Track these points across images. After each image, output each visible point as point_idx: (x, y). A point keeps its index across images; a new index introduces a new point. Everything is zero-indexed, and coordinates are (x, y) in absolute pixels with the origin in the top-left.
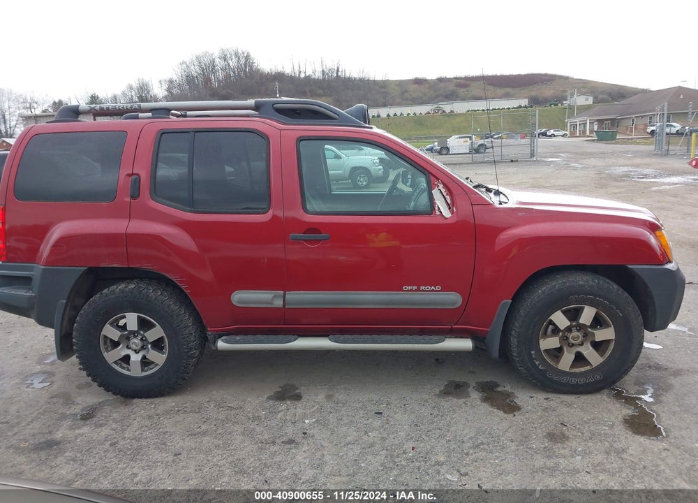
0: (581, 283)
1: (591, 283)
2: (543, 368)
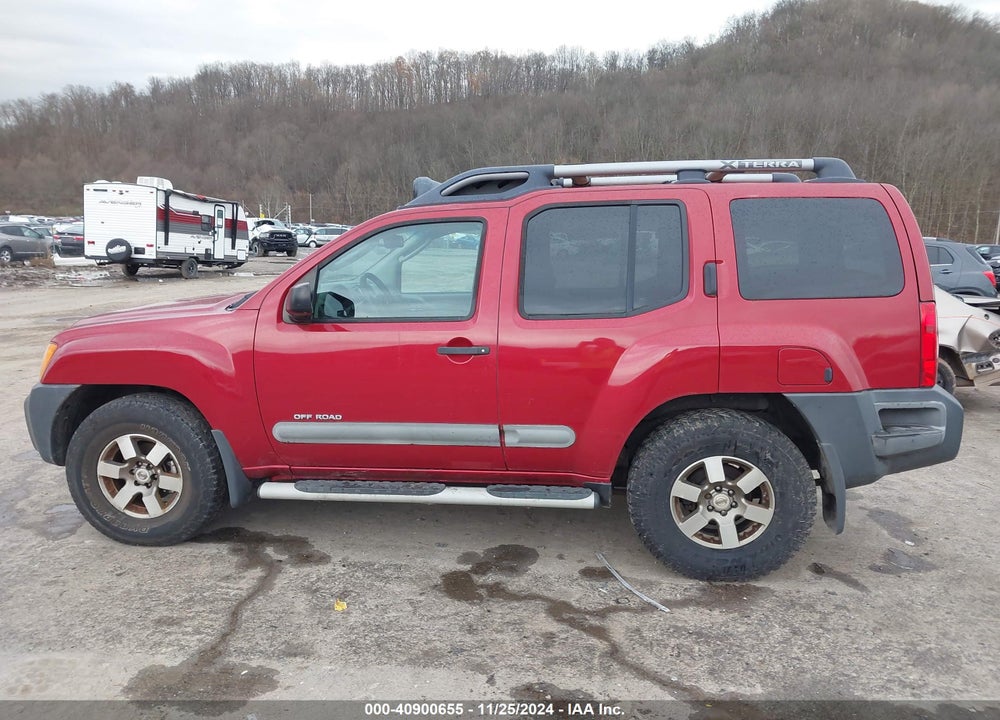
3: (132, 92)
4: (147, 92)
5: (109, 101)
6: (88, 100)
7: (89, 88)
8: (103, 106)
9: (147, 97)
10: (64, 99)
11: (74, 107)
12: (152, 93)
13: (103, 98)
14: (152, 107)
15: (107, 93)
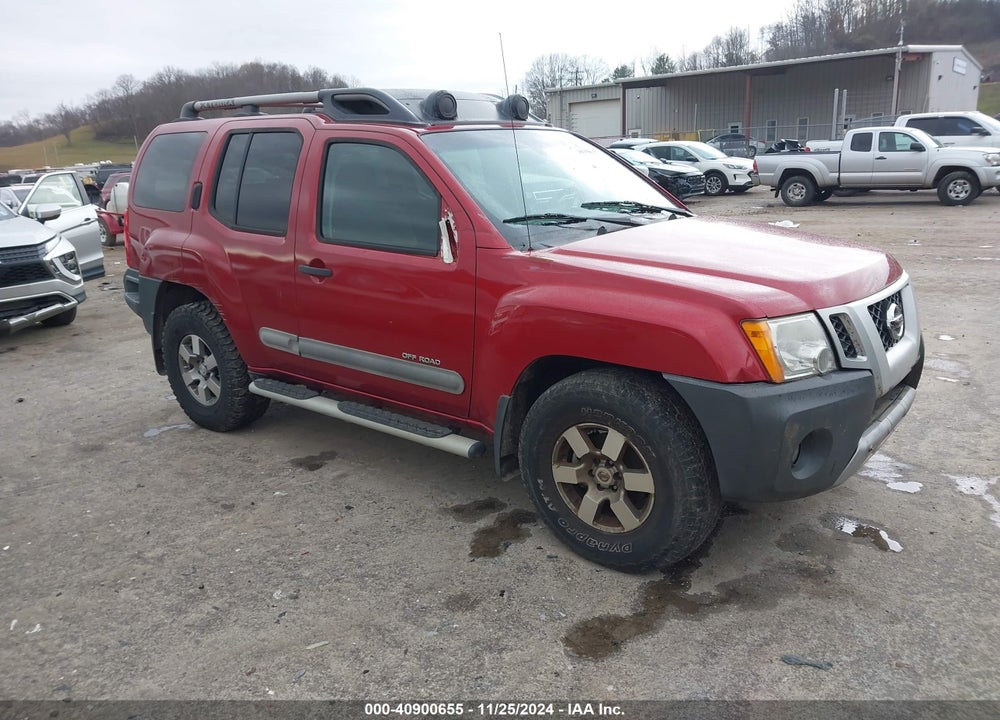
0: (599, 389)
1: (613, 392)
2: (554, 509)
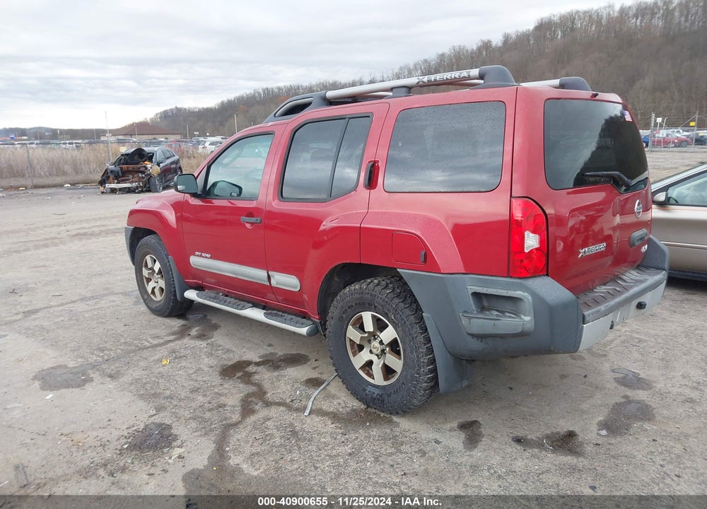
3: (491, 45)
4: (500, 44)
5: (475, 53)
6: (463, 54)
7: (464, 46)
8: (472, 58)
9: (500, 48)
10: (449, 56)
11: (454, 61)
12: (503, 44)
13: (472, 52)
14: (502, 53)
15: (475, 48)
